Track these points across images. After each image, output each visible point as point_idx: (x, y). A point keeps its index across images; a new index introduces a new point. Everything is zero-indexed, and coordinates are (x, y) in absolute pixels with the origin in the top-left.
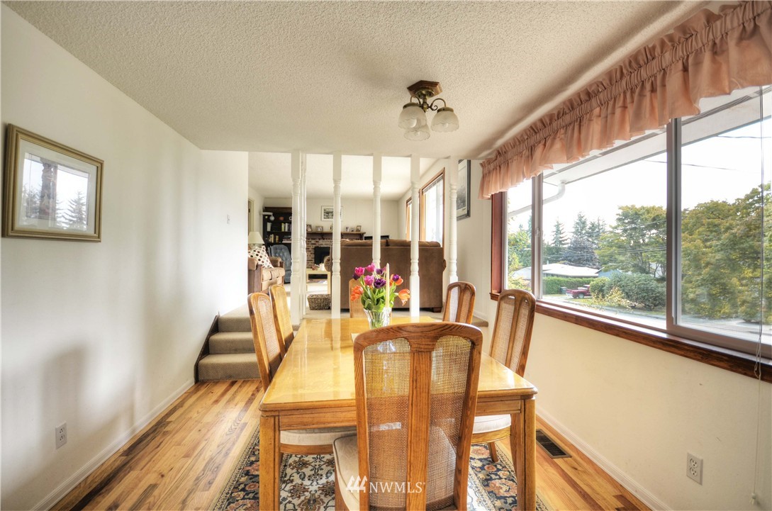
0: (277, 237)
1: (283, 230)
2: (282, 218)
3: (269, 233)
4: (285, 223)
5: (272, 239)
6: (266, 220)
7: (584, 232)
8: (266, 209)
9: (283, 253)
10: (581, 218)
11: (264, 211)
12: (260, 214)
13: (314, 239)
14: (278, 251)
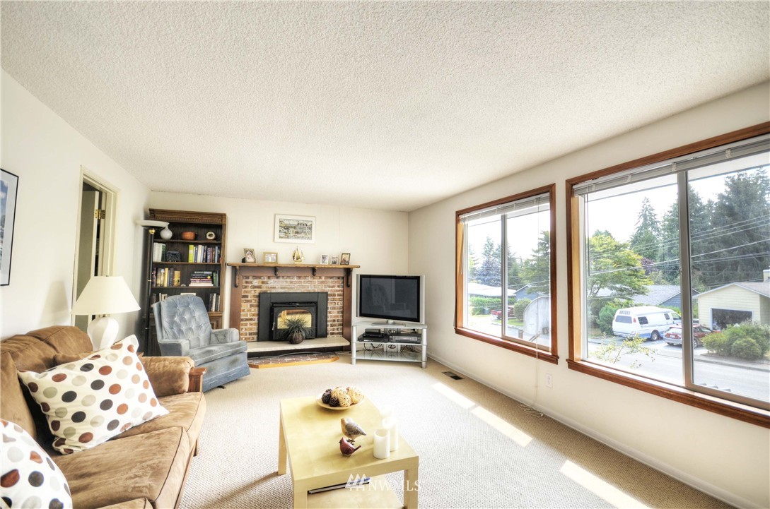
0: (177, 274)
1: (191, 260)
2: (189, 235)
3: (158, 267)
4: (196, 245)
5: (163, 278)
6: (151, 237)
7: (492, 253)
8: (152, 214)
9: (192, 313)
10: (488, 240)
11: (147, 218)
12: (136, 224)
13: (259, 278)
14: (180, 309)
